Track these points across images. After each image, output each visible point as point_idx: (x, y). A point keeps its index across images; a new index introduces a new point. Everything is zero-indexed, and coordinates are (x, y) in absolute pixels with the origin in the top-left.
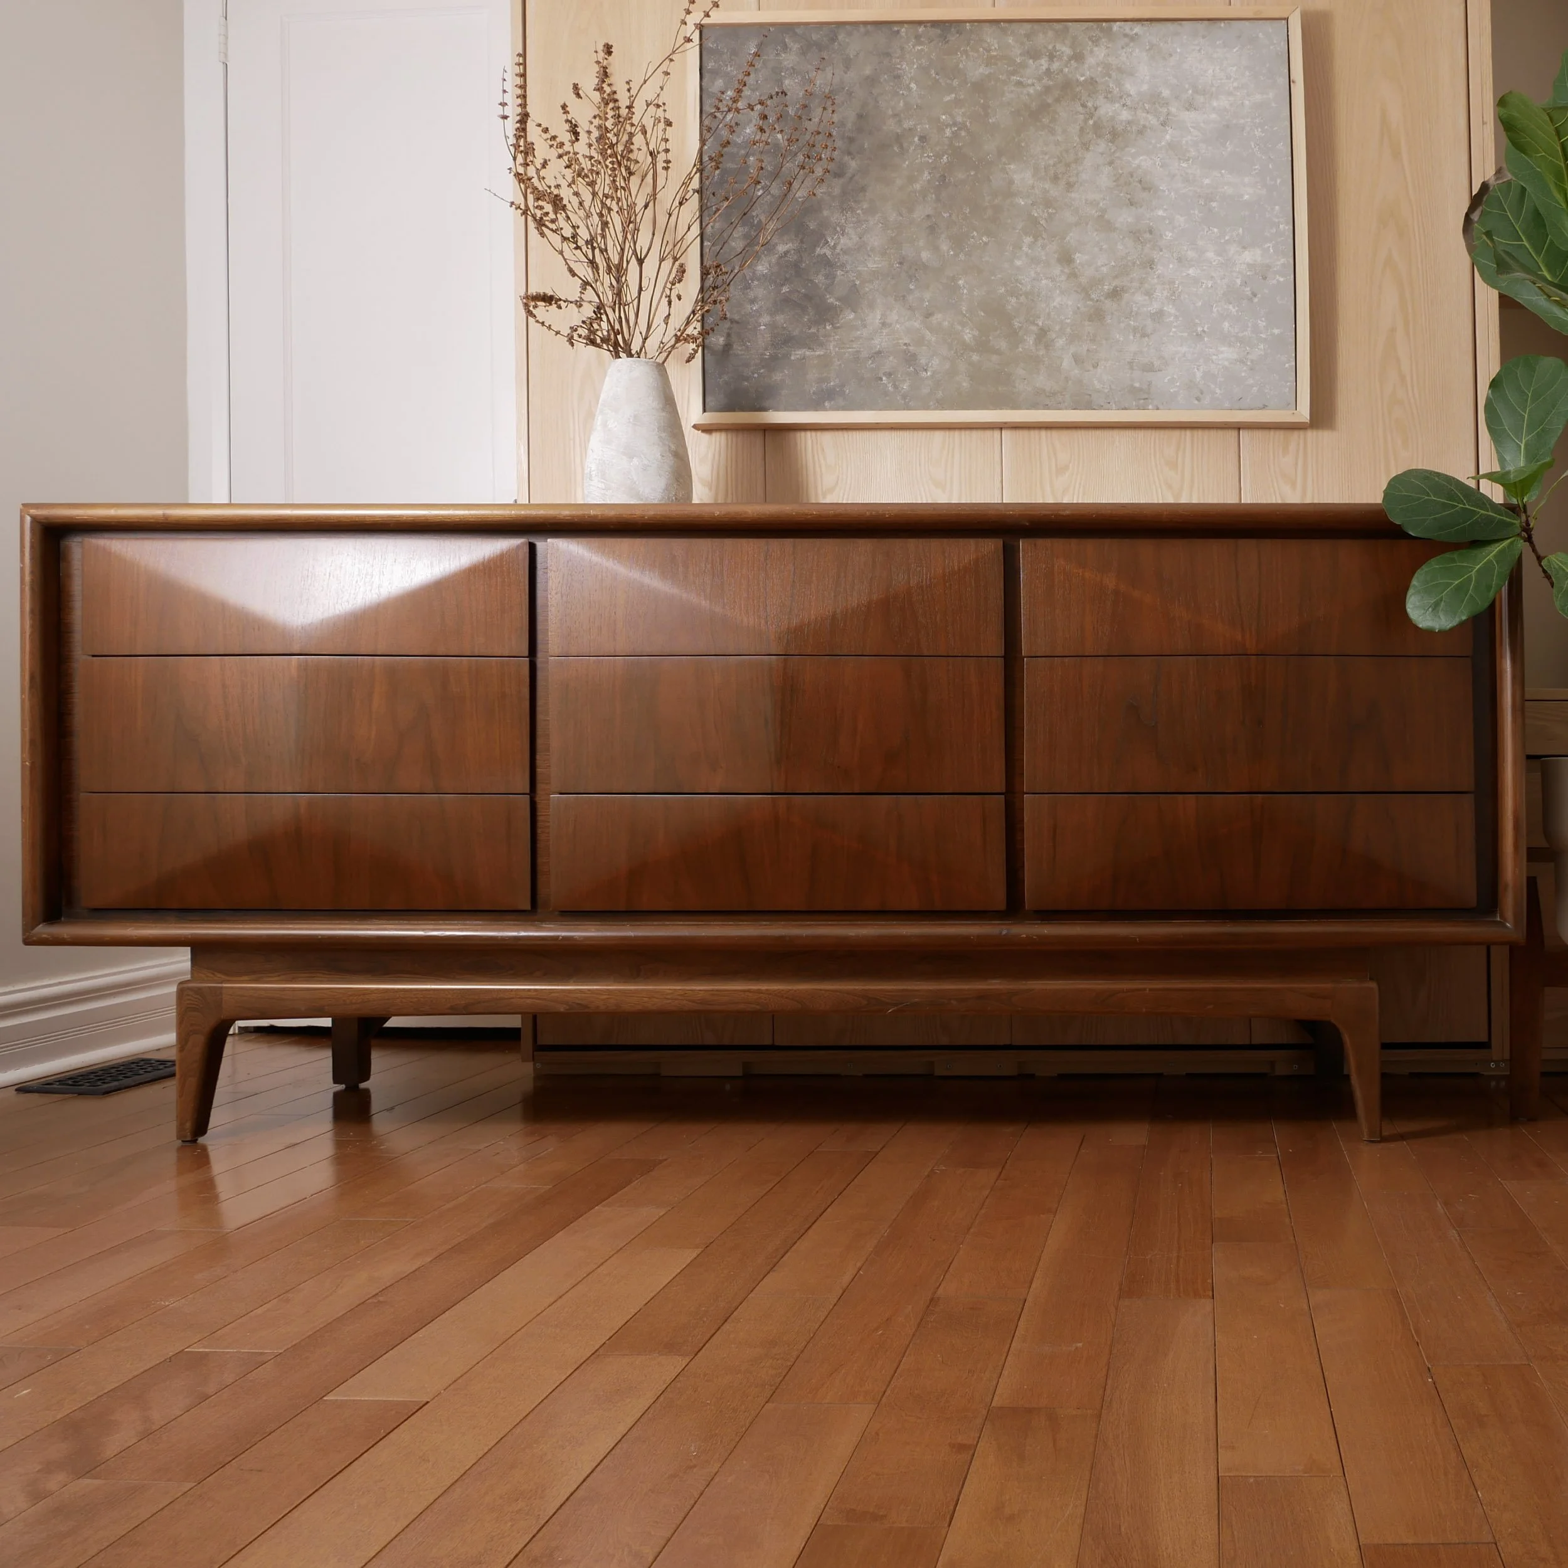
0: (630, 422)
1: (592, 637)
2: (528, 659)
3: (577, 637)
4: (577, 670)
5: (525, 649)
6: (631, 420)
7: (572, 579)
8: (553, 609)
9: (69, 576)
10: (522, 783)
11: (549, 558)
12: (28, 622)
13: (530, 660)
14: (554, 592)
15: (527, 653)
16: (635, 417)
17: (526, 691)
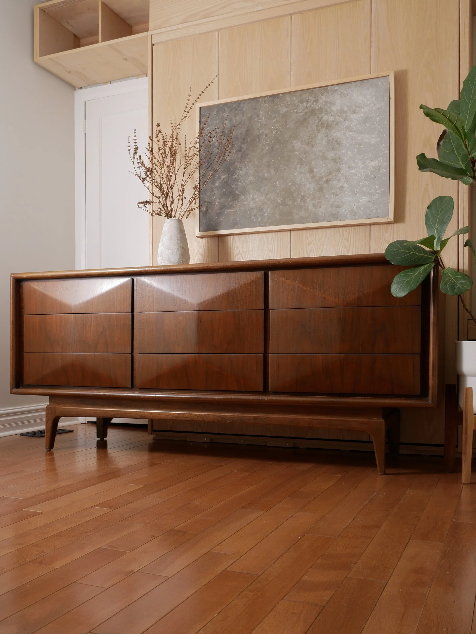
1: (148, 307)
3: (144, 307)
4: (144, 317)
7: (143, 289)
8: (138, 298)
9: (22, 293)
10: (129, 350)
11: (137, 283)
12: (12, 306)
13: (132, 314)
14: (138, 293)
15: (131, 312)
16: (171, 237)
17: (131, 323)
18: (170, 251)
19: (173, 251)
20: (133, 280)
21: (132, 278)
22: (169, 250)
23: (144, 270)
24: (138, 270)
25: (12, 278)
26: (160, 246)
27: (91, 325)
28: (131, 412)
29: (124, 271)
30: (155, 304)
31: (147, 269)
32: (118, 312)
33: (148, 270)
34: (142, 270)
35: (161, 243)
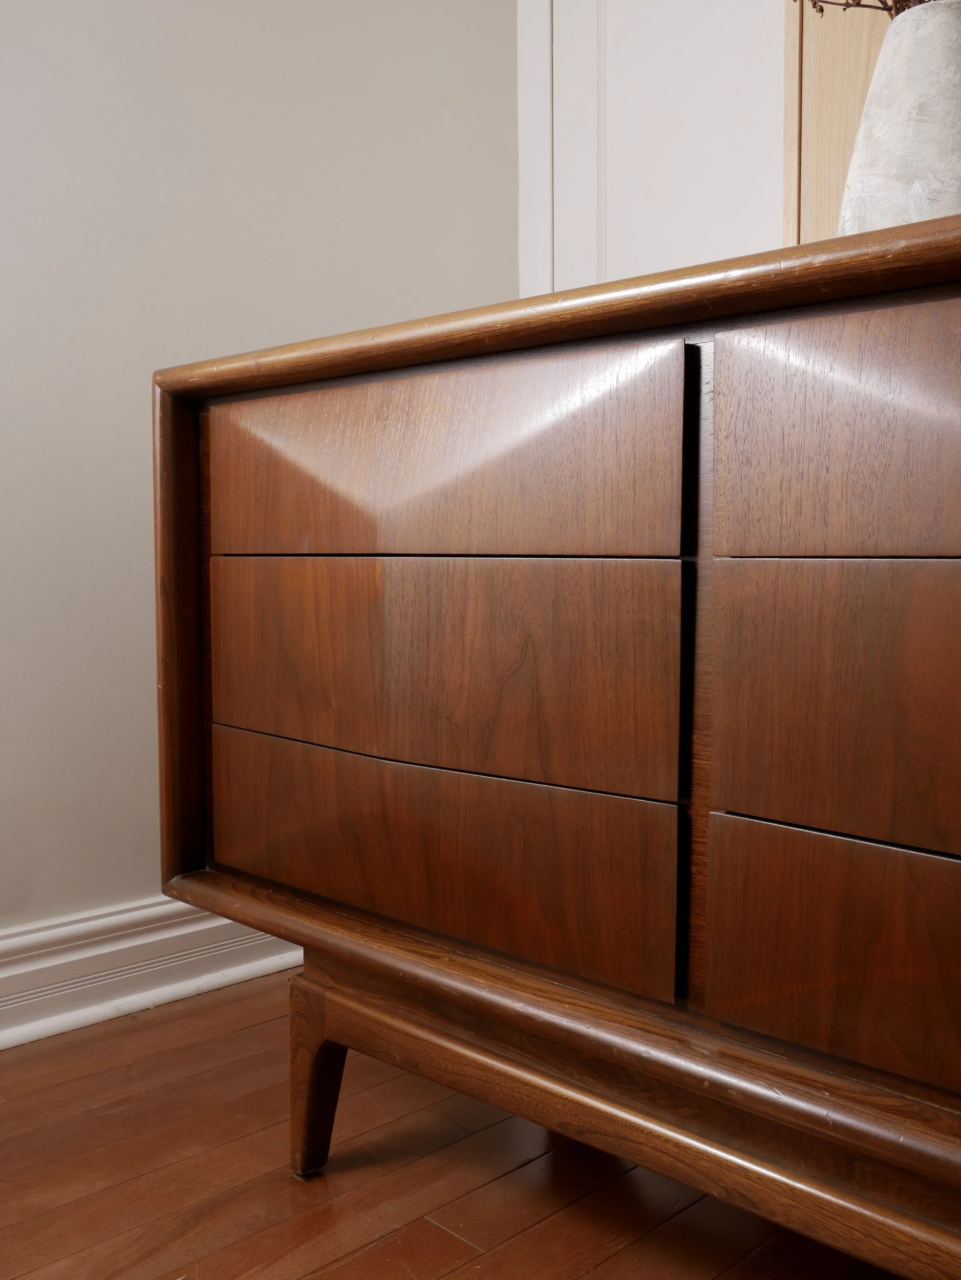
0: (909, 120)
1: (784, 520)
2: (679, 561)
3: (758, 520)
4: (757, 584)
5: (674, 544)
6: (914, 115)
7: (753, 408)
8: (721, 467)
9: (207, 457)
10: (669, 785)
11: (717, 370)
12: (159, 515)
13: (683, 563)
14: (723, 434)
15: (677, 552)
16: (922, 108)
17: (676, 619)
18: (917, 187)
19: (936, 185)
20: (692, 356)
21: (691, 341)
22: (910, 182)
23: (766, 275)
24: (724, 280)
25: (158, 390)
26: (854, 175)
27: (463, 619)
28: (669, 1147)
29: (632, 298)
30: (839, 505)
31: (784, 265)
32: (603, 553)
33: (789, 272)
34: (749, 279)
35: (857, 159)
